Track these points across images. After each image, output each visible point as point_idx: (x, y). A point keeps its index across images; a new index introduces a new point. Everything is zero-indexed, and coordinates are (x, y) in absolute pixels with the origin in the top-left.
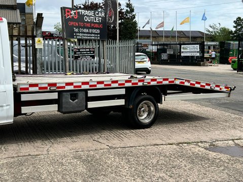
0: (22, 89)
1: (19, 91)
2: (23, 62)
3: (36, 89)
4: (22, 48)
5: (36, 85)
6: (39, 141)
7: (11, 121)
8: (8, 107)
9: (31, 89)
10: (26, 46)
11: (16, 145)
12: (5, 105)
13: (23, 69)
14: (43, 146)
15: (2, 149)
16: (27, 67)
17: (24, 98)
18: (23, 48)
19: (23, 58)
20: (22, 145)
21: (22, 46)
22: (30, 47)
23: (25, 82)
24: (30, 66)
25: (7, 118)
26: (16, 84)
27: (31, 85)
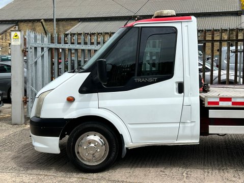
0: (209, 103)
1: (206, 105)
2: (232, 69)
3: (229, 104)
4: (231, 54)
5: (229, 99)
6: (232, 171)
7: (196, 141)
8: (193, 124)
9: (222, 104)
10: (236, 52)
11: (202, 171)
12: (189, 121)
13: (232, 78)
14: (234, 179)
15: (184, 174)
16: (236, 76)
17: (213, 114)
18: (233, 54)
19: (232, 65)
20: (208, 172)
21: (232, 52)
22: (241, 54)
23: (216, 94)
24: (240, 73)
25: (192, 137)
26: (204, 97)
27: (222, 99)
